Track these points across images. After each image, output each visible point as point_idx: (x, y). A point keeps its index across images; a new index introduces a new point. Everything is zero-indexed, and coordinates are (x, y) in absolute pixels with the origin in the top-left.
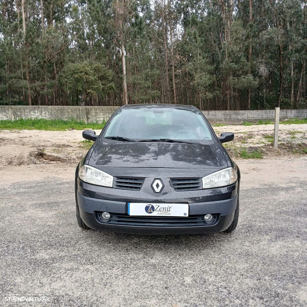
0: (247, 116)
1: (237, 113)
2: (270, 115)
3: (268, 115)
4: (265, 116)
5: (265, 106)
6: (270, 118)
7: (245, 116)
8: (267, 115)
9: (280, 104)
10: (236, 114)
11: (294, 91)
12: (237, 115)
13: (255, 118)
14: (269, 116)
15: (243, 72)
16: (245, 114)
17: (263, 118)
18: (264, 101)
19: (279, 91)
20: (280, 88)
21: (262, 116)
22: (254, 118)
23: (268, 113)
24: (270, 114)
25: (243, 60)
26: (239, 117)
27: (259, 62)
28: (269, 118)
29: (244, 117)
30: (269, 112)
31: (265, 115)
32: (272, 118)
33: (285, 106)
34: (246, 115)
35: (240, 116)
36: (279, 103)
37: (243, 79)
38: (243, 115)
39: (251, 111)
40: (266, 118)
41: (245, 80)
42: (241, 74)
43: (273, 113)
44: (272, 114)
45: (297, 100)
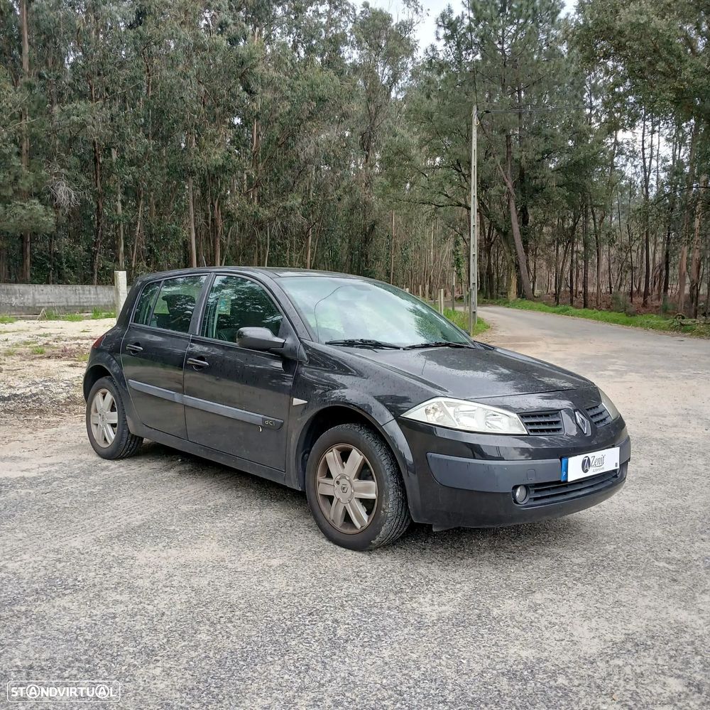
0: (34, 297)
1: (8, 290)
2: (85, 296)
3: (81, 296)
4: (73, 300)
5: (66, 276)
6: (85, 304)
7: (28, 299)
8: (77, 297)
9: (98, 273)
10: (6, 291)
11: (126, 246)
12: (7, 294)
13: (50, 304)
14: (82, 300)
15: (15, 191)
16: (27, 293)
17: (70, 304)
18: (61, 264)
19: (95, 244)
20: (97, 238)
21: (67, 299)
22: (48, 303)
23: (79, 294)
24: (84, 294)
25: (17, 165)
26: (14, 301)
27: (56, 175)
28: (82, 304)
29: (25, 301)
30: (81, 292)
31: (73, 296)
32: (88, 304)
33: (108, 278)
34: (30, 297)
35: (16, 298)
36: (96, 270)
37: (19, 210)
38: (23, 294)
39: (42, 287)
40: (77, 304)
41: (24, 212)
42: (12, 197)
43: (90, 294)
44: (88, 296)
45: (133, 266)
